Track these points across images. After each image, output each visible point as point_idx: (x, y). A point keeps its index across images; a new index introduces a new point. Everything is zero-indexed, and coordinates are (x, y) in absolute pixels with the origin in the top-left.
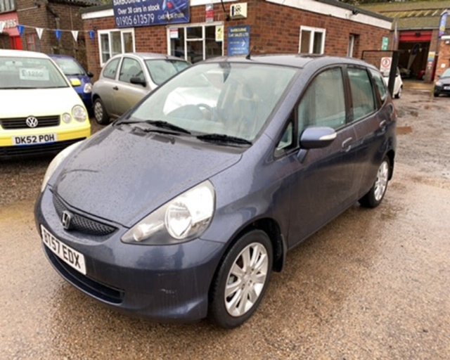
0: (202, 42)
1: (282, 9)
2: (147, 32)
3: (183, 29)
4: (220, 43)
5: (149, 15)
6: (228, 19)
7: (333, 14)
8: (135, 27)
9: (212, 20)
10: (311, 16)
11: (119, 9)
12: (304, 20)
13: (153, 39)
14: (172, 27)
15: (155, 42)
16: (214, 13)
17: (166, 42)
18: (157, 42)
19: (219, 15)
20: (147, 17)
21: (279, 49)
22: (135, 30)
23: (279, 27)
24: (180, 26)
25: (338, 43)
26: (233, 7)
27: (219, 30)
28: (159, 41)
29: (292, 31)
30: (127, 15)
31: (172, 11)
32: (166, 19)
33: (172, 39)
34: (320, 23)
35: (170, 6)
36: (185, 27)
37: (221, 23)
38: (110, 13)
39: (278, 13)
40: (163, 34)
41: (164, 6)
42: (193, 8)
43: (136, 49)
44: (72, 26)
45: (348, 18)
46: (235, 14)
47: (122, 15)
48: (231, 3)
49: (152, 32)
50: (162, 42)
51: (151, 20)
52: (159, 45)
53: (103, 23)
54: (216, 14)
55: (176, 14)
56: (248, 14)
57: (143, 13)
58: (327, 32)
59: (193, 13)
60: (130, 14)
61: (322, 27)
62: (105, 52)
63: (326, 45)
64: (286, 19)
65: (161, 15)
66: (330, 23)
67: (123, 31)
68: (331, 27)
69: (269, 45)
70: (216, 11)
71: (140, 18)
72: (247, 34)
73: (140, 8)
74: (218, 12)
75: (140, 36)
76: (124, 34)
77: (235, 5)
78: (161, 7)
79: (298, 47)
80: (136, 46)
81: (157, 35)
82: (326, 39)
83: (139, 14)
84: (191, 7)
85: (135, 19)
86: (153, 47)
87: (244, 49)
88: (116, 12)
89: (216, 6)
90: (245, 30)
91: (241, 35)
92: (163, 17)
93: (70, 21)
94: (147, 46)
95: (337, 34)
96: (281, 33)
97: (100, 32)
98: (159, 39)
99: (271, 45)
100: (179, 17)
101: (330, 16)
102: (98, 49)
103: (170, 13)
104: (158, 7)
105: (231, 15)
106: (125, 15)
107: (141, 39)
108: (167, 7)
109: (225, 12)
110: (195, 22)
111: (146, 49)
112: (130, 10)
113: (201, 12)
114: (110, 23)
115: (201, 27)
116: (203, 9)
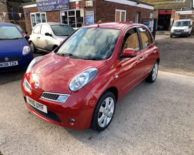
0: (75, 17)
3: (67, 12)
4: (83, 17)
5: (52, 6)
6: (85, 7)
7: (129, 4)
9: (78, 8)
10: (120, 5)
11: (39, 4)
12: (117, 7)
13: (54, 16)
14: (62, 11)
15: (55, 18)
17: (60, 17)
18: (56, 18)
19: (81, 6)
20: (51, 7)
21: (107, 19)
22: (46, 13)
23: (107, 10)
24: (66, 11)
25: (132, 16)
26: (87, 3)
27: (82, 12)
28: (57, 17)
29: (112, 12)
30: (43, 6)
31: (62, 4)
32: (60, 8)
33: (62, 16)
34: (124, 8)
35: (61, 2)
36: (68, 11)
37: (82, 9)
38: (35, 5)
39: (106, 4)
40: (58, 14)
41: (58, 2)
43: (47, 21)
44: (18, 11)
45: (135, 5)
46: (88, 5)
48: (86, 1)
49: (53, 13)
50: (58, 18)
51: (53, 8)
53: (32, 10)
54: (80, 6)
55: (63, 6)
56: (93, 5)
57: (50, 5)
58: (127, 12)
59: (71, 5)
62: (34, 22)
63: (126, 17)
64: (109, 7)
65: (57, 6)
66: (128, 8)
68: (128, 9)
69: (103, 18)
70: (80, 4)
71: (48, 7)
72: (93, 14)
73: (48, 3)
74: (81, 5)
75: (49, 15)
76: (42, 14)
78: (57, 3)
79: (115, 18)
80: (47, 19)
81: (56, 15)
82: (126, 14)
84: (70, 3)
85: (46, 8)
86: (54, 20)
87: (92, 20)
88: (37, 5)
89: (80, 2)
90: (92, 12)
91: (91, 14)
93: (17, 9)
94: (52, 19)
95: (131, 12)
96: (107, 13)
97: (31, 14)
98: (57, 16)
100: (65, 7)
101: (128, 5)
102: (31, 21)
103: (61, 5)
105: (86, 6)
106: (41, 6)
107: (49, 16)
108: (59, 2)
109: (84, 4)
110: (72, 9)
111: (51, 21)
112: (44, 4)
113: (74, 5)
114: (35, 10)
115: (74, 11)
116: (74, 3)
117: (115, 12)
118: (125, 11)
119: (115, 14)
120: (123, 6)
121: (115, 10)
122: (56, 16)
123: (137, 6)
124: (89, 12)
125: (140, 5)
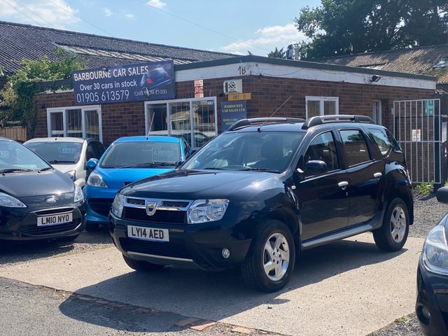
1: (281, 82)
2: (120, 110)
5: (122, 91)
6: (222, 97)
7: (346, 82)
8: (103, 104)
9: (202, 95)
10: (318, 85)
11: (82, 85)
12: (309, 90)
13: (127, 117)
15: (130, 120)
16: (204, 89)
17: (144, 120)
18: (132, 120)
19: (210, 91)
20: (120, 93)
22: (102, 107)
26: (227, 84)
28: (136, 118)
29: (296, 103)
30: (93, 91)
31: (153, 87)
32: (146, 95)
34: (330, 92)
35: (150, 82)
36: (168, 103)
37: (213, 98)
39: (278, 86)
41: (142, 82)
42: (179, 84)
46: (229, 90)
47: (85, 92)
48: (224, 79)
49: (125, 109)
50: (140, 120)
51: (125, 96)
52: (136, 123)
53: (55, 100)
54: (206, 90)
55: (157, 91)
56: (244, 90)
57: (115, 89)
58: (340, 101)
59: (179, 89)
60: (97, 90)
61: (333, 95)
62: (56, 133)
64: (288, 91)
65: (138, 91)
66: (343, 90)
67: (84, 109)
68: (345, 94)
70: (207, 87)
72: (244, 110)
73: (111, 84)
74: (209, 88)
75: (111, 114)
76: (86, 112)
77: (229, 82)
78: (138, 82)
80: (103, 125)
81: (132, 113)
82: (340, 107)
83: (109, 90)
84: (176, 83)
85: (103, 96)
88: (77, 88)
90: (241, 106)
91: (236, 110)
92: (140, 93)
94: (120, 124)
95: (354, 101)
96: (283, 106)
97: (50, 111)
101: (343, 82)
103: (149, 89)
104: (135, 83)
105: (225, 91)
106: (89, 92)
107: (110, 118)
108: (146, 82)
109: (217, 87)
110: (182, 98)
111: (118, 128)
112: (97, 86)
113: (189, 89)
114: (66, 100)
115: (189, 103)
116: (190, 85)
117: (305, 103)
118: (336, 99)
119: (305, 107)
120: (328, 86)
121: (305, 99)
122: (133, 116)
123: (374, 83)
124: (231, 106)
125: (384, 81)
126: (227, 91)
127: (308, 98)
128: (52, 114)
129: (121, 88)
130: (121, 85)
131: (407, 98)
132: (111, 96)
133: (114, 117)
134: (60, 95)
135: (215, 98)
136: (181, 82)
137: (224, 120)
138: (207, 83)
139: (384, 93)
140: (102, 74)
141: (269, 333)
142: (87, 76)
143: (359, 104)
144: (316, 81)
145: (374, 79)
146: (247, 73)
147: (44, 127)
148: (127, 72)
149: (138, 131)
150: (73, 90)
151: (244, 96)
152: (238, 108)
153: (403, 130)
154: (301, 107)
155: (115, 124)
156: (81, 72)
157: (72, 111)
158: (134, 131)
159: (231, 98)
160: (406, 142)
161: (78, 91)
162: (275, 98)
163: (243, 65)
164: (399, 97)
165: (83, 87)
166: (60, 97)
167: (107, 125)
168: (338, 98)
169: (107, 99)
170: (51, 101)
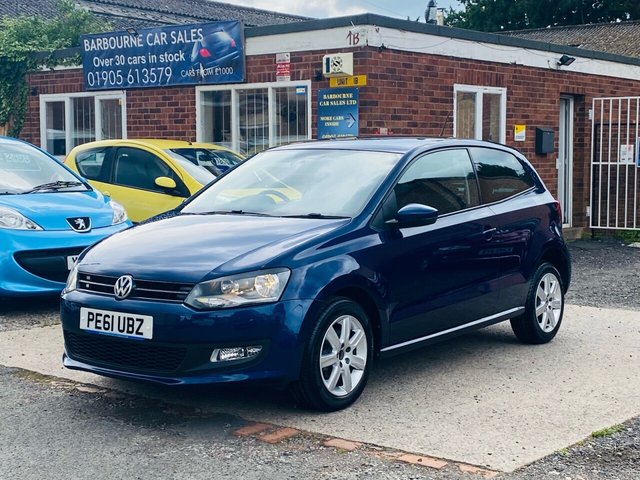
1: (416, 60)
2: (156, 99)
3: (229, 93)
5: (161, 69)
6: (318, 78)
7: (519, 62)
8: (129, 90)
9: (288, 78)
10: (474, 67)
11: (96, 58)
12: (460, 76)
13: (167, 111)
15: (171, 116)
16: (291, 67)
17: (194, 115)
18: (175, 116)
19: (302, 71)
20: (158, 73)
21: (415, 125)
22: (128, 95)
23: (413, 88)
24: (224, 88)
25: (536, 112)
26: (328, 60)
28: (181, 114)
29: (437, 94)
30: (114, 67)
31: (211, 63)
32: (198, 77)
34: (494, 79)
35: (205, 55)
36: (234, 90)
37: (304, 83)
39: (410, 66)
41: (194, 56)
42: (252, 59)
43: (129, 129)
46: (331, 70)
47: (101, 69)
48: (324, 52)
49: (164, 99)
50: (187, 116)
51: (164, 76)
52: (182, 122)
53: (52, 82)
54: (295, 70)
55: (217, 69)
56: (355, 70)
57: (148, 66)
58: (509, 93)
59: (252, 67)
60: (120, 67)
61: (498, 84)
63: (508, 116)
64: (426, 75)
65: (188, 69)
66: (514, 77)
67: (99, 97)
68: (516, 83)
69: (394, 118)
70: (296, 64)
72: (355, 103)
73: (143, 58)
74: (299, 67)
75: (141, 105)
76: (102, 102)
77: (331, 56)
78: (187, 56)
79: (452, 120)
80: (128, 122)
81: (177, 104)
82: (507, 105)
83: (140, 66)
84: (247, 57)
85: (130, 76)
88: (88, 63)
90: (349, 95)
92: (191, 73)
95: (532, 95)
96: (417, 99)
97: (44, 99)
98: (182, 110)
99: (400, 118)
100: (224, 73)
101: (515, 64)
102: (38, 131)
103: (205, 67)
104: (182, 56)
105: (324, 72)
106: (108, 69)
107: (141, 111)
108: (200, 58)
109: (313, 65)
110: (255, 82)
111: (152, 129)
112: (121, 60)
113: (267, 66)
114: (71, 81)
115: (266, 90)
116: (269, 60)
117: (452, 95)
118: (503, 91)
119: (452, 102)
120: (490, 69)
121: (452, 89)
122: (176, 110)
123: (563, 68)
124: (335, 96)
125: (581, 65)
126: (328, 70)
127: (458, 88)
128: (48, 103)
129: (158, 64)
130: (158, 59)
131: (613, 94)
132: (142, 76)
133: (146, 111)
134: (62, 74)
135: (308, 83)
136: (255, 56)
137: (322, 119)
138: (296, 57)
139: (578, 84)
140: (128, 41)
141: (385, 449)
142: (104, 44)
143: (539, 101)
144: (471, 60)
145: (564, 61)
146: (362, 43)
147: (34, 125)
148: (169, 39)
149: (184, 134)
150: (81, 67)
151: (356, 81)
152: (346, 99)
153: (606, 145)
154: (446, 101)
155: (147, 122)
156: (94, 37)
157: (80, 99)
158: (177, 134)
159: (334, 84)
160: (610, 163)
161: (89, 67)
162: (404, 85)
163: (355, 29)
164: (602, 92)
165: (98, 62)
166: (62, 76)
167: (135, 123)
168: (505, 89)
169: (136, 81)
170: (46, 83)
